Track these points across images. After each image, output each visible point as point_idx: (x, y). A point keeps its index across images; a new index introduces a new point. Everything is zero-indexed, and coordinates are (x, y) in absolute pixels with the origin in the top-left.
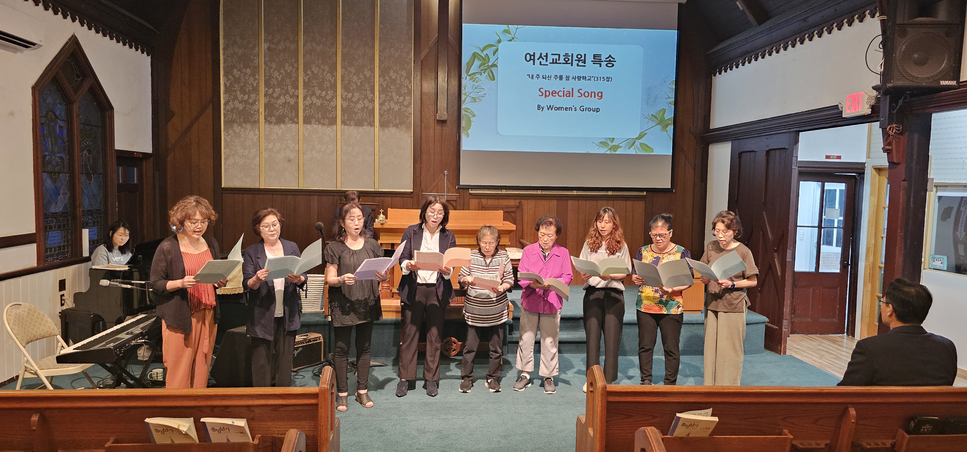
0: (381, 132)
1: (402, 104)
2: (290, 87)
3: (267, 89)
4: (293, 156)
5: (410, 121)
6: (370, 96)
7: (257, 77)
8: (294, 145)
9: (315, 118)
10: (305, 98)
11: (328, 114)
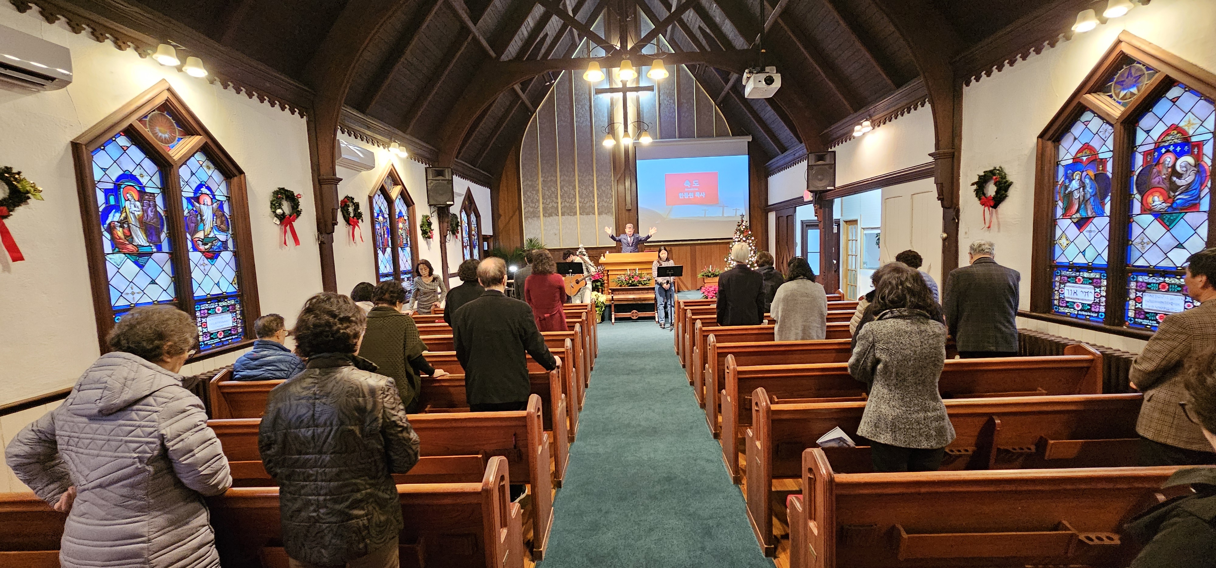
0: (598, 217)
1: (608, 202)
2: (554, 198)
3: (543, 200)
4: (557, 232)
5: (613, 211)
6: (593, 200)
7: (538, 195)
8: (557, 227)
9: (567, 213)
10: (561, 203)
11: (573, 210)
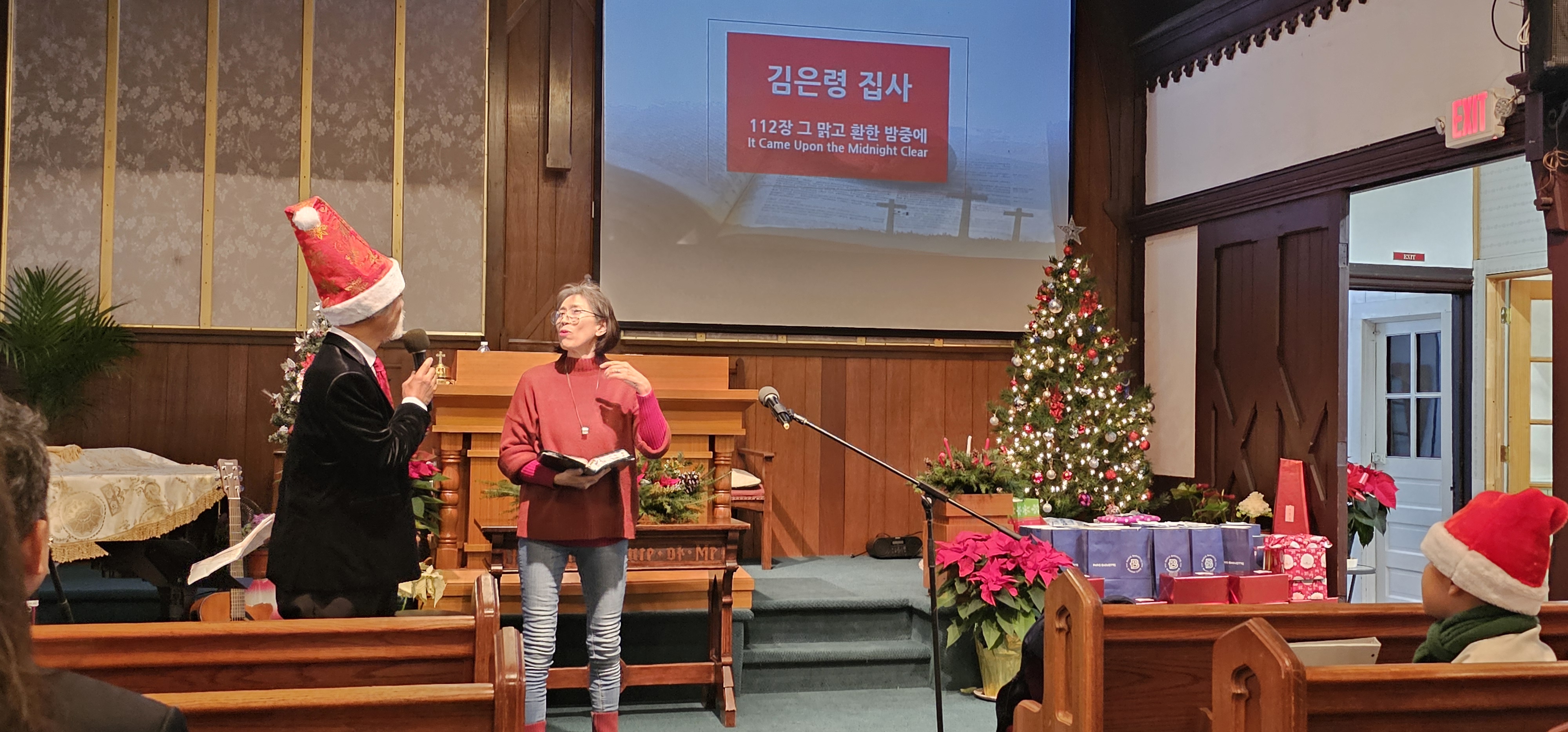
0: (409, 195)
1: (459, 131)
2: (184, 86)
3: (126, 88)
4: (186, 249)
5: (479, 171)
6: (384, 111)
7: (102, 57)
8: (190, 223)
9: (245, 159)
10: (222, 112)
11: (278, 150)
